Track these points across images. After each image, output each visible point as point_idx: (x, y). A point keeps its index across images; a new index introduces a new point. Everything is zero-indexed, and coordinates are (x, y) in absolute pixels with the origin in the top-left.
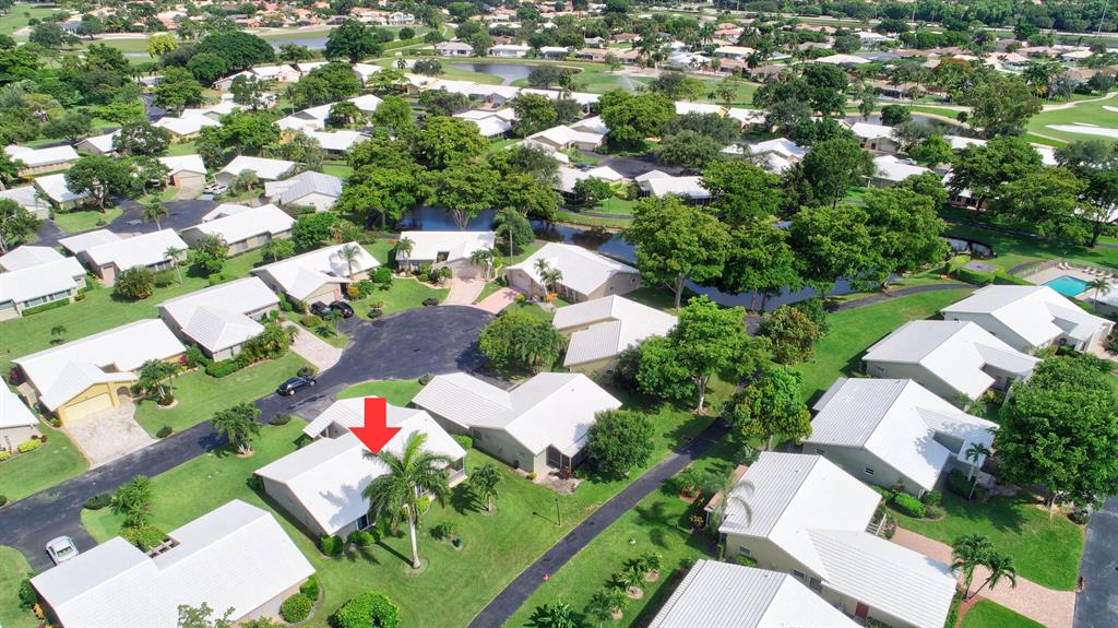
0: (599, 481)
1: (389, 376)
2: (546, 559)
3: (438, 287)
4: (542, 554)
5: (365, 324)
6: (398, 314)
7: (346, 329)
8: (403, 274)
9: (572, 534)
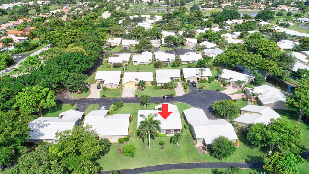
0: (212, 156)
1: (189, 104)
2: (178, 165)
3: (224, 87)
4: (178, 163)
5: (197, 90)
6: (207, 90)
7: (191, 89)
8: (218, 80)
9: (191, 164)
